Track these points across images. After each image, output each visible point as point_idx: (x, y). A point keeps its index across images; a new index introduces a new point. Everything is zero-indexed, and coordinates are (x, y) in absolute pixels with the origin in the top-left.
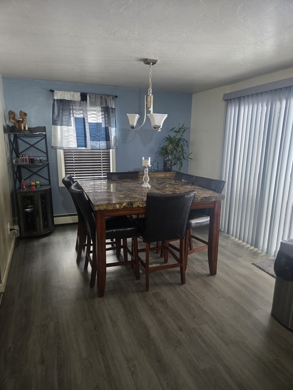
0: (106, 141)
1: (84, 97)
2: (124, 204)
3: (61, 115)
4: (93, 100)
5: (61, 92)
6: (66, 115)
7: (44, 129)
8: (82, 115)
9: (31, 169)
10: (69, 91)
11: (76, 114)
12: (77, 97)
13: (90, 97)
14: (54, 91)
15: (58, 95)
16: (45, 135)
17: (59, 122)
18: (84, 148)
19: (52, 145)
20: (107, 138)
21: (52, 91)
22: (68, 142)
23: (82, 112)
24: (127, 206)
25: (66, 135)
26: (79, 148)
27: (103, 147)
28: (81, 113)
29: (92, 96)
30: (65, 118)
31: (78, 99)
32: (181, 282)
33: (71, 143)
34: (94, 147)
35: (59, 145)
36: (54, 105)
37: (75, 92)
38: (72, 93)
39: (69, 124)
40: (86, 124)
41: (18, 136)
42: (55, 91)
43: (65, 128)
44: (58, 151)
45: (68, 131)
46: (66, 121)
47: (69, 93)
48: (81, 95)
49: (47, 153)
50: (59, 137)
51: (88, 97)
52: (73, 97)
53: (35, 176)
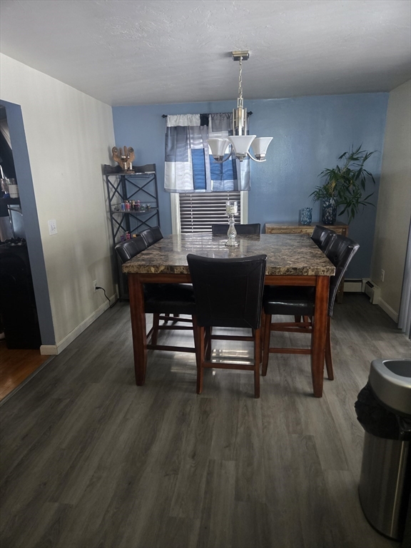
0: (234, 179)
1: (204, 120)
2: (162, 268)
3: (175, 147)
4: (217, 122)
5: (175, 117)
6: (180, 148)
7: (154, 167)
8: (202, 145)
9: (138, 217)
10: (185, 114)
11: (193, 144)
12: (196, 120)
13: (212, 119)
14: (166, 116)
15: (172, 121)
16: (155, 175)
17: (173, 157)
18: (204, 191)
19: (165, 187)
20: (235, 176)
21: (165, 116)
22: (182, 183)
23: (201, 141)
24: (166, 270)
25: (180, 173)
26: (197, 191)
27: (230, 188)
28: (201, 143)
29: (215, 118)
30: (179, 151)
31: (196, 123)
32: (254, 393)
33: (187, 184)
34: (217, 188)
35: (172, 188)
36: (167, 136)
37: (192, 114)
38: (189, 116)
39: (184, 159)
40: (206, 157)
41: (126, 177)
42: (168, 116)
43: (179, 164)
44: (172, 194)
45: (183, 168)
46: (181, 155)
47: (185, 117)
48: (201, 118)
49: (157, 198)
50: (173, 177)
51: (210, 119)
52: (191, 122)
53: (143, 226)
